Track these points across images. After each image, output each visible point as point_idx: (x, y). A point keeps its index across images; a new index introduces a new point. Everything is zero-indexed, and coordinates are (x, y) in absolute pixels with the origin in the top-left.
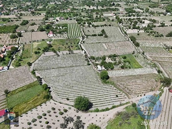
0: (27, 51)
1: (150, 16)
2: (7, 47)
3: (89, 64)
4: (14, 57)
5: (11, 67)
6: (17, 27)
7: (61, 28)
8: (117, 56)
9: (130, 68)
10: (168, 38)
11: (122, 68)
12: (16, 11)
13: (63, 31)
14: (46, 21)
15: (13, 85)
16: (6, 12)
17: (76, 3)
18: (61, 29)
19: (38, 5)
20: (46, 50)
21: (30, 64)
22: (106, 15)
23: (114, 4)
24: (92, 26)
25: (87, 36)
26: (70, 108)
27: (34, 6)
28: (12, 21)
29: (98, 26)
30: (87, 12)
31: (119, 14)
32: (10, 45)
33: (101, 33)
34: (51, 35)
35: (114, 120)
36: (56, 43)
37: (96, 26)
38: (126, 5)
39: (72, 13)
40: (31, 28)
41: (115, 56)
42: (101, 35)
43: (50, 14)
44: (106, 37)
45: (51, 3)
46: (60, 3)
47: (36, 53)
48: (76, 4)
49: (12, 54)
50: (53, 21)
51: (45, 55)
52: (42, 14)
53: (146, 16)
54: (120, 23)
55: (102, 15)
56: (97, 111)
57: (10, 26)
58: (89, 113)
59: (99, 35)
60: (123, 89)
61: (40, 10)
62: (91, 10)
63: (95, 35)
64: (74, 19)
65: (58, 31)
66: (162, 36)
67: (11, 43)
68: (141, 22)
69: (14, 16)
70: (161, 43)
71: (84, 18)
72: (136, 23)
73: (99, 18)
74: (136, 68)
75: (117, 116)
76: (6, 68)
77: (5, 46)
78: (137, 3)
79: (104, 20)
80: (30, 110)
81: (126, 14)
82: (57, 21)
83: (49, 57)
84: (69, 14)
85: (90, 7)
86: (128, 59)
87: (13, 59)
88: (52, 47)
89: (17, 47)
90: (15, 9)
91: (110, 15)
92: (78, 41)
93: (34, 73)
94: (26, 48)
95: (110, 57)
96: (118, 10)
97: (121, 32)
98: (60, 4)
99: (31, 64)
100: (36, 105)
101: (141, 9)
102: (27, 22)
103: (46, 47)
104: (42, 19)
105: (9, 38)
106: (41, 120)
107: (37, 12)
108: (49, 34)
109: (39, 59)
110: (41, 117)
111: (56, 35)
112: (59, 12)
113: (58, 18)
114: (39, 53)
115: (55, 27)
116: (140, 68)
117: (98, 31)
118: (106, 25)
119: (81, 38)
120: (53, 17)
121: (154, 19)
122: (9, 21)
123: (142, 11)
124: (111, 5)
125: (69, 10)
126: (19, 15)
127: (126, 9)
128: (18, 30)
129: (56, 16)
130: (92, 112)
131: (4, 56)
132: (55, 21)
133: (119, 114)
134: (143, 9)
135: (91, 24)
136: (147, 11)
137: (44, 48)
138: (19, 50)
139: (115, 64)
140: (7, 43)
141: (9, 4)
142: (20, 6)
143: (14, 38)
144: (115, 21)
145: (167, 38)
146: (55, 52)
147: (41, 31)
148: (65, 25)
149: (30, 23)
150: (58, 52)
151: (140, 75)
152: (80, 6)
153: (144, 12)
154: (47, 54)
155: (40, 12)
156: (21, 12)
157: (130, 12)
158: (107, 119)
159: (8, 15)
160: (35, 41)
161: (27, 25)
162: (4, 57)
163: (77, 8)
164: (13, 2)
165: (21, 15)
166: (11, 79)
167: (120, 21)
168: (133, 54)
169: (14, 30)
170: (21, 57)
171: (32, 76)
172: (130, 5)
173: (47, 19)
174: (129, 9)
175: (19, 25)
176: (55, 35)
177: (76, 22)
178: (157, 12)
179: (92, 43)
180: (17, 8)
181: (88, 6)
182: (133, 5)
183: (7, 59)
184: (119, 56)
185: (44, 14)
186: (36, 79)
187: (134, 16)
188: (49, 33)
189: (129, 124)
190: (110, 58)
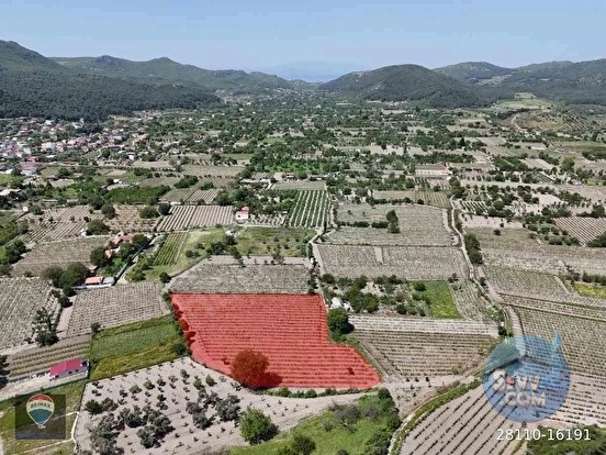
0: (170, 249)
1: (570, 182)
2: (126, 234)
3: (314, 294)
4: (136, 260)
5: (122, 281)
6: (165, 190)
7: (277, 199)
8: (400, 282)
9: (423, 315)
10: (595, 250)
11: (402, 311)
12: (175, 151)
13: (280, 209)
14: (245, 180)
15: (114, 316)
16: (150, 153)
17: (349, 134)
18: (275, 203)
19: (238, 138)
20: (217, 249)
21: (166, 279)
22: (422, 172)
23: (463, 143)
24: (367, 200)
25: (339, 226)
26: (223, 380)
27: (227, 140)
28: (157, 176)
29: (383, 202)
30: (367, 163)
31: (467, 173)
32: (134, 231)
33: (385, 220)
34: (243, 216)
35: (318, 418)
36: (249, 236)
37: (377, 202)
38: (504, 146)
39: (324, 161)
40: (199, 195)
41: (394, 281)
42: (381, 226)
43: (261, 161)
44: (396, 231)
45: (276, 134)
46: (301, 135)
47: (190, 255)
48: (345, 138)
49: (133, 252)
50: (263, 180)
51: (210, 263)
52: (240, 162)
53: (558, 182)
54: (457, 197)
55: (413, 171)
56: (286, 394)
57: (149, 188)
58: (265, 396)
59: (374, 225)
60: (378, 360)
61: (239, 151)
62: (383, 156)
63: (363, 225)
64: (323, 179)
65: (265, 207)
66: (575, 242)
67: (138, 227)
68: (528, 200)
69: (166, 165)
70: (560, 263)
71: (353, 177)
72: (509, 200)
73: (396, 181)
74: (440, 317)
75: (331, 413)
76: (110, 280)
77: (122, 233)
78: (545, 143)
79: (411, 186)
80: (133, 369)
81: (492, 173)
82: (274, 181)
83: (219, 267)
84: (315, 164)
85: (384, 148)
86: (430, 292)
87: (130, 263)
88: (234, 243)
89: (149, 236)
90: (175, 146)
91: (439, 173)
92: (309, 235)
93: (168, 297)
94: (168, 242)
95: (379, 281)
96: (470, 159)
97: (446, 222)
98: (298, 138)
99: (170, 278)
100: (151, 361)
101: (550, 161)
102: (195, 180)
103: (219, 243)
104: (234, 174)
105: (138, 217)
106: (150, 392)
107: (228, 156)
108: (238, 213)
109: (193, 269)
110: (152, 387)
111: (257, 217)
112: (287, 159)
113: (278, 176)
114: (197, 255)
115: (260, 197)
116: (454, 318)
117: (380, 213)
118: (408, 201)
119: (322, 228)
120: (267, 171)
121: (576, 194)
122: (150, 176)
123: (550, 167)
124: (453, 146)
125: (319, 153)
126: (179, 162)
127: (497, 160)
128: (163, 200)
129: (276, 169)
130: (271, 394)
131: (114, 256)
132: (269, 181)
133: (336, 408)
134: (556, 162)
135: (365, 194)
136: (569, 166)
137: (213, 246)
138: (153, 245)
139: (385, 300)
140: (130, 227)
141: (164, 134)
142: (189, 140)
143: (149, 216)
144: (445, 191)
145: (588, 249)
146: (237, 256)
147: (221, 204)
148: (293, 194)
149: (201, 183)
150: (244, 258)
151: (442, 335)
152: (356, 145)
153: (554, 170)
154: (217, 259)
155: (235, 157)
156: (188, 155)
157: (506, 168)
158: (303, 413)
159: (152, 160)
160: (198, 227)
161: (192, 188)
162: (112, 258)
163: (343, 149)
164: (176, 130)
165: (186, 161)
166: (114, 305)
167: (460, 193)
168: (451, 281)
169: (154, 197)
170: (151, 262)
171: (163, 304)
172: (518, 147)
173: (248, 177)
174: (509, 159)
175: (171, 186)
176: (253, 216)
177: (326, 187)
178: (601, 174)
179: (346, 244)
180: (181, 144)
181: (379, 144)
182: (530, 148)
183: (117, 262)
184: (407, 282)
185: (244, 161)
186: (169, 312)
187: (515, 180)
188: (240, 210)
189: (353, 431)
190: (377, 286)
